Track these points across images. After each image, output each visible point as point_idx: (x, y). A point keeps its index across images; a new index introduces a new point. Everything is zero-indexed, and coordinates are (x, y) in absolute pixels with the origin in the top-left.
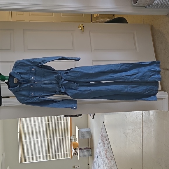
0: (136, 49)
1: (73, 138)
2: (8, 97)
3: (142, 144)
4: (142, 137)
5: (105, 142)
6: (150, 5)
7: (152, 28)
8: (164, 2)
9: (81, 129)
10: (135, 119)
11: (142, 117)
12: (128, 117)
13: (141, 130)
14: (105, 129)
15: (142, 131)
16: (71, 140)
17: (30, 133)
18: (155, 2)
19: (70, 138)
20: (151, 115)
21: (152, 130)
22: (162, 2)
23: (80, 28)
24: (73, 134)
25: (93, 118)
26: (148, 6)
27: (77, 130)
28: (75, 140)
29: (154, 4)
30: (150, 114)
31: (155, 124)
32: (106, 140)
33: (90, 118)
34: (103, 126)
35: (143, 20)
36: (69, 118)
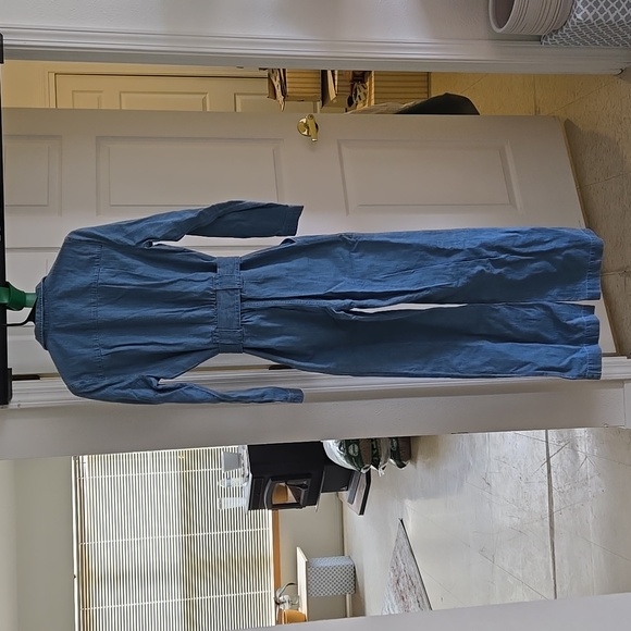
0: (512, 202)
1: (286, 597)
2: (36, 377)
3: (554, 579)
4: (550, 552)
5: (411, 599)
6: (556, 32)
7: (569, 129)
8: (607, 17)
9: (314, 560)
10: (523, 484)
11: (549, 472)
12: (493, 484)
13: (547, 525)
14: (407, 547)
15: (552, 528)
16: (277, 603)
17: (120, 578)
18: (575, 17)
19: (273, 596)
20: (582, 457)
21: (591, 519)
22: (601, 17)
23: (305, 133)
24: (285, 580)
25: (362, 513)
26: (551, 37)
27: (301, 560)
28: (294, 604)
29: (573, 23)
30: (577, 456)
31: (600, 490)
32: (413, 589)
33: (352, 511)
34: (402, 535)
35: (536, 107)
36: (270, 511)
